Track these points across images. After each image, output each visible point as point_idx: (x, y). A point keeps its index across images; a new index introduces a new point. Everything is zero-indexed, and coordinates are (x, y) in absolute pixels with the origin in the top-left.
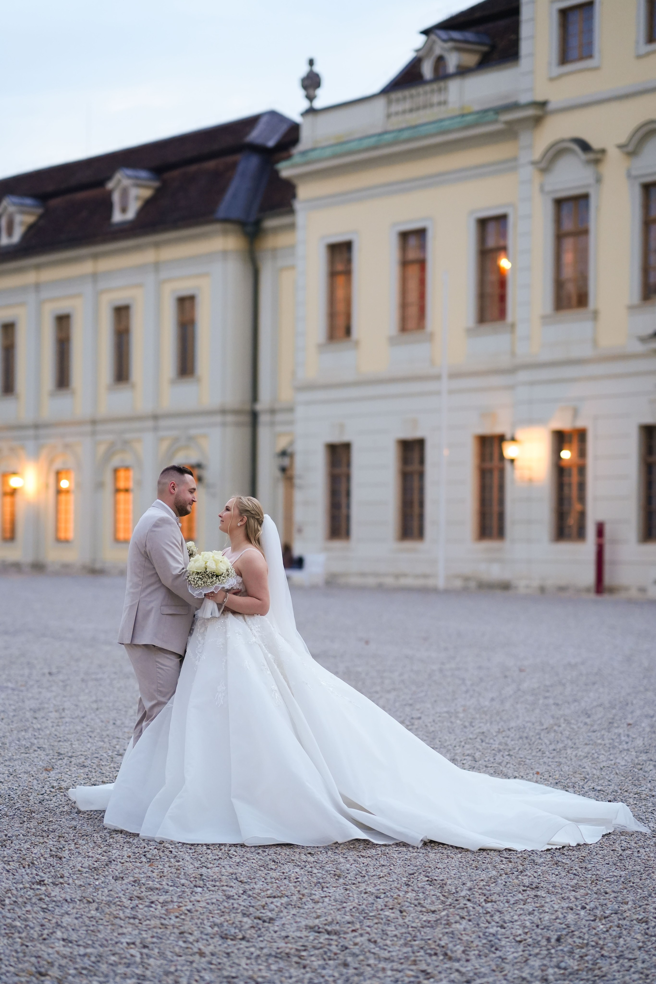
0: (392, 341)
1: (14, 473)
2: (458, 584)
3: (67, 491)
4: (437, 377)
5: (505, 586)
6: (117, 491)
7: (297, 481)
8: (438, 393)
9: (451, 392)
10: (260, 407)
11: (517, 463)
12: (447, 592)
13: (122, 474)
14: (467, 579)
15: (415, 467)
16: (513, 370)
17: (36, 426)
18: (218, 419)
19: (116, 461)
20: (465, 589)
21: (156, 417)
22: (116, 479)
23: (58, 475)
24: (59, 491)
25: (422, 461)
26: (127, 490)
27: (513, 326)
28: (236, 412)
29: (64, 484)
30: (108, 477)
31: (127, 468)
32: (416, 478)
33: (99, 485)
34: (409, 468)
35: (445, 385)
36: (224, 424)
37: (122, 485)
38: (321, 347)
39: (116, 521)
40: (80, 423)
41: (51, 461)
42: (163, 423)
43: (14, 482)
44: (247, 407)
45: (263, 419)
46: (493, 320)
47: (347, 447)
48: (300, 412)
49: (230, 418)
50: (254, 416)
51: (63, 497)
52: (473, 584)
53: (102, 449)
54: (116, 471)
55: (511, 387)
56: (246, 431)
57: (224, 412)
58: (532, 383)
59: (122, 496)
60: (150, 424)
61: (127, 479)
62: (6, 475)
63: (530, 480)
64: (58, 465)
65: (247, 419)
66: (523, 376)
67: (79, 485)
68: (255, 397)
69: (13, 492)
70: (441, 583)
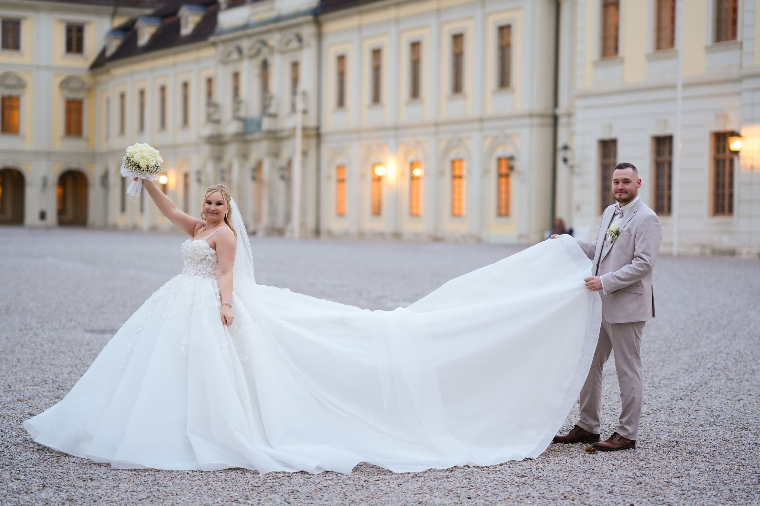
0: (650, 58)
1: (379, 164)
2: (697, 250)
3: (418, 178)
4: (673, 87)
5: (732, 253)
6: (454, 177)
7: (577, 170)
8: (674, 99)
9: (685, 99)
10: (561, 110)
11: (742, 154)
12: (681, 257)
13: (457, 164)
14: (703, 247)
15: (666, 158)
16: (739, 80)
17: (396, 128)
18: (527, 121)
19: (453, 155)
20: (702, 255)
21: (481, 120)
22: (453, 168)
23: (413, 165)
24: (413, 178)
25: (671, 153)
26: (460, 177)
27: (741, 44)
28: (541, 116)
29: (417, 172)
30: (447, 167)
31: (461, 160)
32: (666, 166)
33: (441, 173)
34: (661, 159)
35: (680, 93)
36: (531, 125)
37: (457, 173)
38: (595, 64)
39: (453, 201)
40: (426, 125)
41: (407, 154)
42: (487, 125)
43: (379, 171)
44: (550, 111)
45: (562, 121)
46: (727, 39)
47: (614, 142)
48: (579, 115)
49: (536, 121)
50: (555, 119)
51: (415, 182)
52: (708, 251)
53: (443, 145)
54: (453, 162)
55: (739, 94)
56: (549, 131)
57: (531, 115)
58: (754, 90)
59: (457, 181)
60: (477, 125)
61: (461, 168)
62: (374, 165)
63: (752, 168)
64: (411, 158)
65: (550, 121)
66: (748, 84)
67: (426, 173)
68: (556, 104)
69: (379, 179)
70: (675, 250)
